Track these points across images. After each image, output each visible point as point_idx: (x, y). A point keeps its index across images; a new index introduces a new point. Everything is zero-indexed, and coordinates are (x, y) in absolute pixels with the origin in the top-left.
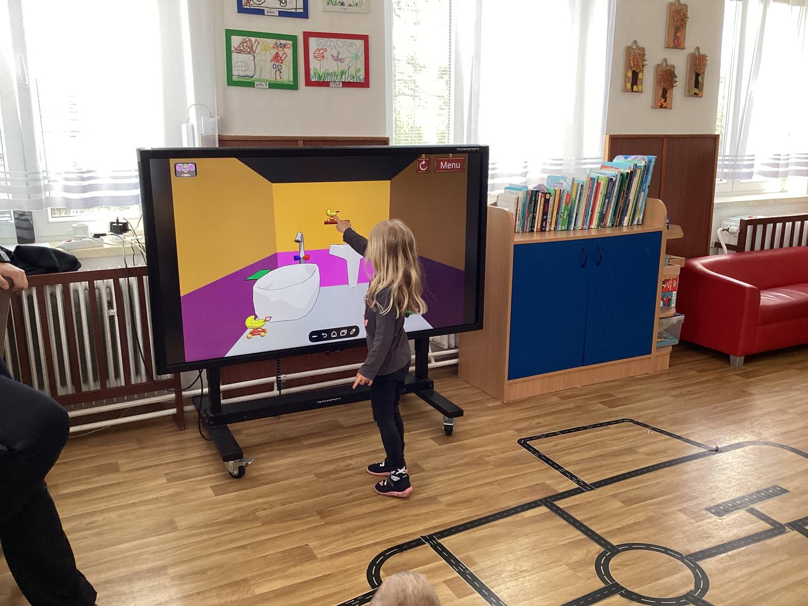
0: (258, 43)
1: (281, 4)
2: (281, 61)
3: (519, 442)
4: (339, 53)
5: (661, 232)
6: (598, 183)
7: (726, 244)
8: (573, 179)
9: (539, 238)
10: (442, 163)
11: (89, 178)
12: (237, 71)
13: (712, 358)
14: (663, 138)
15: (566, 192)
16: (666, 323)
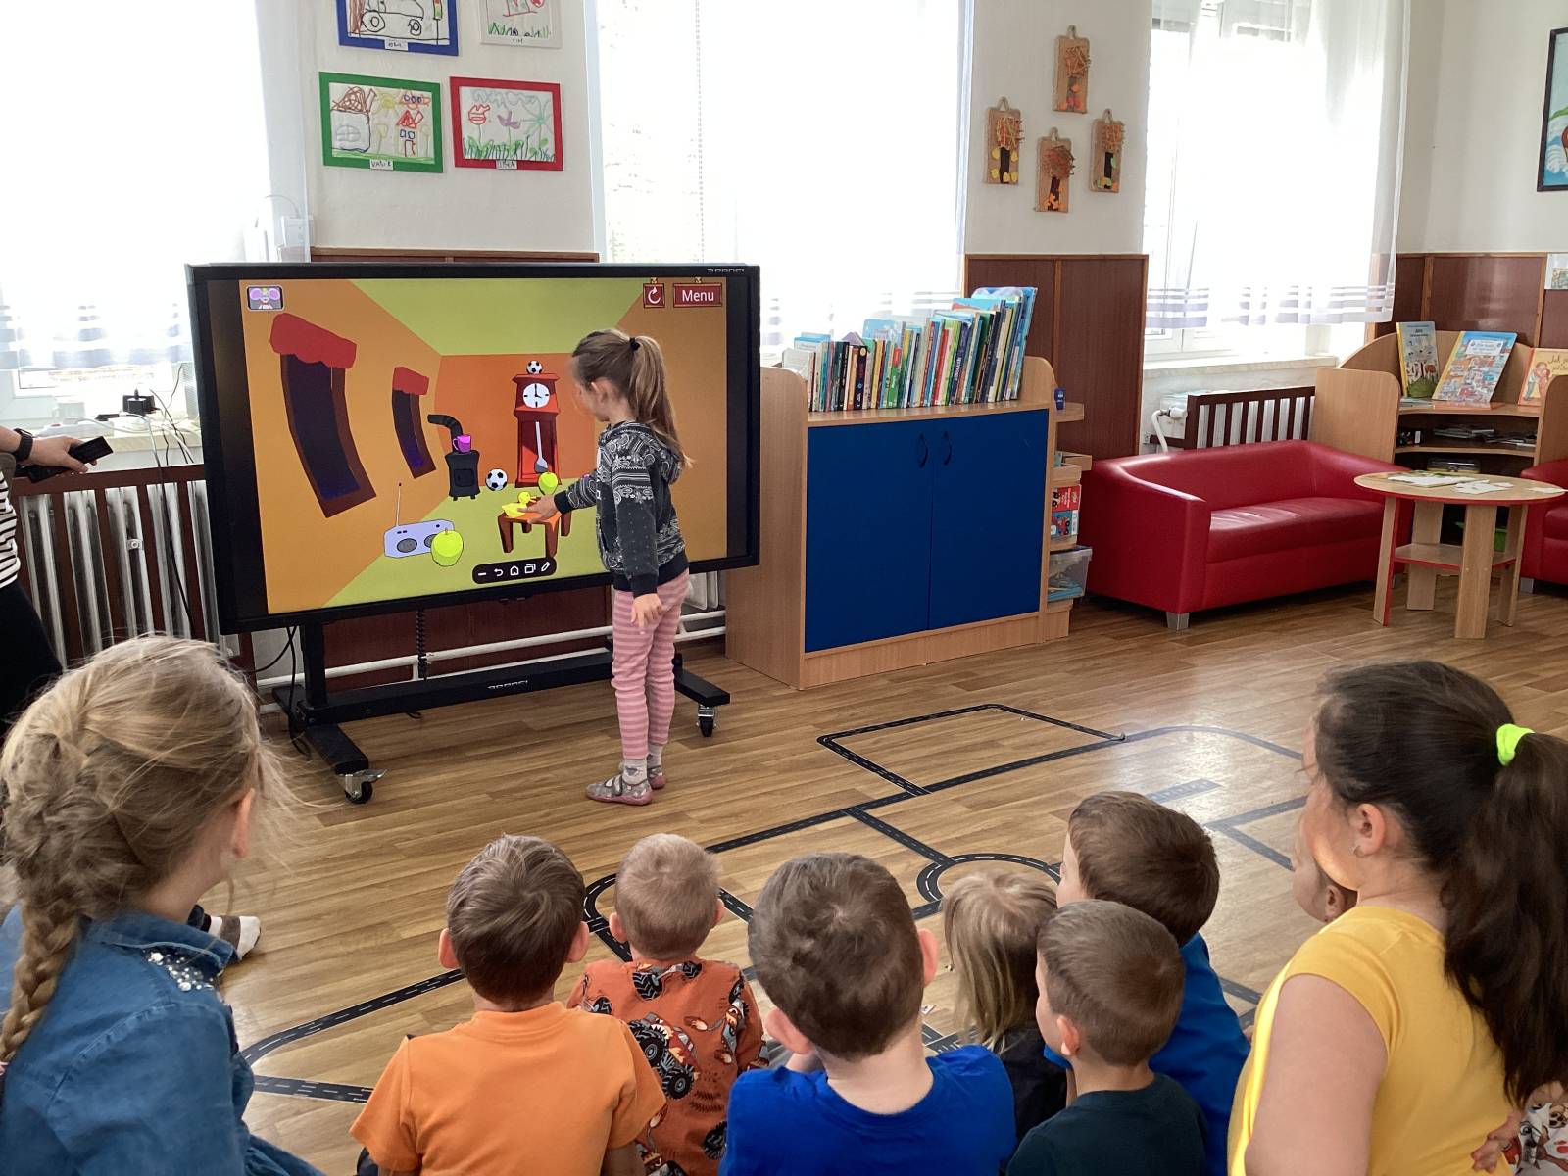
0: (375, 95)
1: (413, 32)
2: (413, 126)
3: (818, 740)
4: (510, 113)
5: (1046, 411)
6: (943, 330)
7: (1167, 439)
8: (904, 325)
9: (851, 418)
10: (684, 292)
11: (93, 318)
12: (340, 140)
13: (1137, 619)
14: (1055, 261)
15: (892, 344)
16: (1063, 561)
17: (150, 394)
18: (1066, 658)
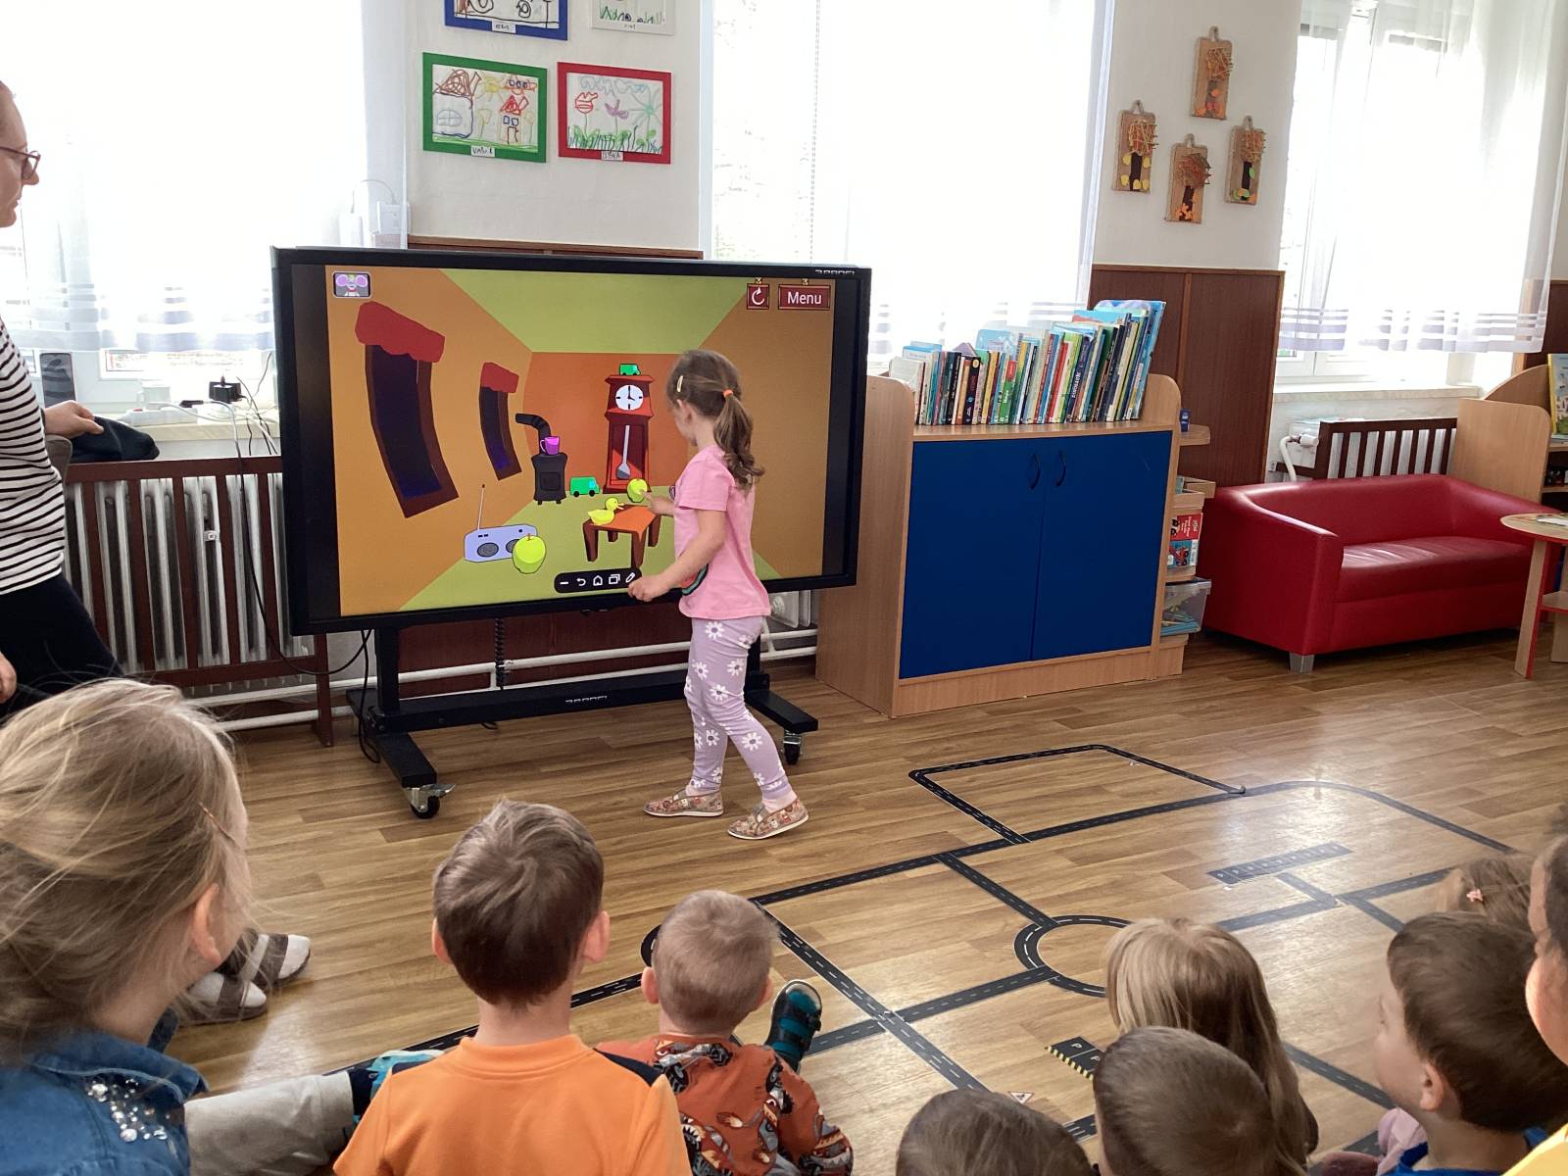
0: (480, 79)
1: (522, 14)
2: (517, 112)
3: (912, 775)
4: (618, 101)
5: (1170, 432)
6: (1063, 344)
7: (1295, 467)
8: (1021, 336)
9: (959, 433)
10: (790, 293)
11: (180, 300)
12: (441, 125)
13: (1259, 658)
14: (1184, 274)
15: (1007, 357)
16: (1179, 593)
17: (237, 382)
18: (1178, 698)
